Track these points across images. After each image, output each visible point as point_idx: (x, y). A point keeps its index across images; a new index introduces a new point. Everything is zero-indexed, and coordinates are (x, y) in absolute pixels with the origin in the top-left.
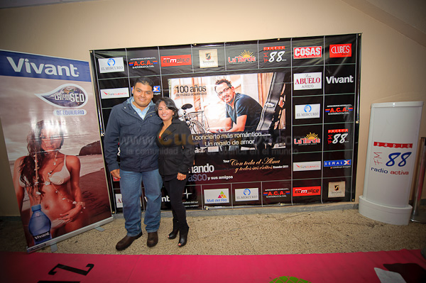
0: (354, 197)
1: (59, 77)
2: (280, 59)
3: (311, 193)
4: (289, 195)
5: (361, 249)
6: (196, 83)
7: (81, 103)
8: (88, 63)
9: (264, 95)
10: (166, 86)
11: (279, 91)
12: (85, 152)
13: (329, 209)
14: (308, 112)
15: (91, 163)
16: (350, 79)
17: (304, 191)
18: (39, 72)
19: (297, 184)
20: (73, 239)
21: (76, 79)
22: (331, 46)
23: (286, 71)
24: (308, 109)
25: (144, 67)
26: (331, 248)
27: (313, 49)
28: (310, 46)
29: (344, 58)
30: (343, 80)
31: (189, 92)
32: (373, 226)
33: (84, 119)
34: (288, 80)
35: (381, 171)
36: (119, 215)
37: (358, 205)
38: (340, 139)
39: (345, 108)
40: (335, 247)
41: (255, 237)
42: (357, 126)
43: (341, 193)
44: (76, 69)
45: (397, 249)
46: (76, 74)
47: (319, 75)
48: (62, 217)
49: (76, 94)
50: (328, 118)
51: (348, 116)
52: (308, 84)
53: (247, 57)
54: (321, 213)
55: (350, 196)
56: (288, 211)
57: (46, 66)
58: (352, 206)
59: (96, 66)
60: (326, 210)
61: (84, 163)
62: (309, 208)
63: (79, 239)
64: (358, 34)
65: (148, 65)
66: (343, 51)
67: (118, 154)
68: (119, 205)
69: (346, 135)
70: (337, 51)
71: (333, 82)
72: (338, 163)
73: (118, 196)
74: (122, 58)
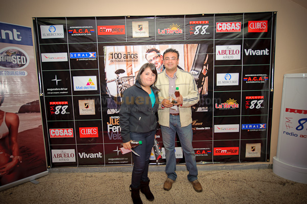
0: (268, 158)
1: (3, 41)
2: (204, 32)
3: (230, 153)
4: (210, 154)
6: (128, 51)
7: (22, 65)
8: (30, 29)
9: (189, 64)
10: (102, 53)
11: (202, 60)
12: (24, 110)
13: (246, 168)
14: (228, 80)
15: (29, 120)
16: (266, 52)
17: (224, 151)
19: (218, 145)
20: (8, 191)
21: (18, 43)
22: (249, 22)
23: (209, 44)
24: (228, 77)
25: (82, 35)
27: (233, 24)
28: (231, 21)
29: (260, 33)
30: (259, 53)
31: (122, 59)
32: (284, 184)
33: (25, 80)
34: (211, 50)
35: (292, 134)
36: (54, 169)
37: (272, 165)
38: (256, 105)
39: (261, 78)
40: (248, 202)
41: (176, 191)
42: (272, 94)
43: (258, 154)
44: (19, 33)
46: (18, 38)
47: (238, 47)
49: (18, 57)
50: (246, 86)
51: (264, 85)
52: (228, 55)
53: (174, 29)
54: (238, 172)
55: (265, 156)
56: (209, 169)
58: (267, 166)
59: (38, 32)
60: (244, 168)
61: (23, 120)
62: (228, 167)
63: (14, 191)
64: (274, 12)
65: (86, 33)
66: (260, 27)
67: (56, 113)
68: (55, 160)
69: (262, 101)
70: (254, 27)
71: (251, 54)
72: (254, 126)
73: (54, 152)
74: (62, 26)
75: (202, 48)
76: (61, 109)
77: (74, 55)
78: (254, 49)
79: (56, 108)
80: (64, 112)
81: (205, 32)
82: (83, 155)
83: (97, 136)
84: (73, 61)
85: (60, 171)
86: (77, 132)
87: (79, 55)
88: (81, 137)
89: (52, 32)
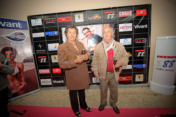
0: (147, 81)
1: (13, 28)
3: (127, 80)
5: (150, 107)
7: (23, 40)
8: (26, 22)
10: (60, 31)
12: (25, 61)
13: (136, 87)
14: (126, 42)
15: (29, 66)
16: (146, 26)
18: (3, 25)
20: (21, 99)
21: (21, 29)
22: (137, 10)
23: (115, 23)
24: (126, 40)
25: (51, 23)
26: (135, 106)
27: (128, 12)
29: (143, 16)
30: (142, 27)
32: (156, 95)
34: (116, 27)
35: (160, 69)
36: (42, 88)
37: (149, 85)
38: (141, 54)
39: (143, 40)
40: (137, 105)
42: (149, 48)
43: (142, 80)
44: (21, 24)
45: (167, 107)
47: (131, 24)
48: (16, 89)
49: (21, 36)
52: (126, 29)
53: (97, 17)
54: (132, 89)
55: (146, 81)
57: (7, 23)
58: (147, 85)
59: (30, 23)
60: (134, 87)
61: (26, 66)
62: (126, 86)
63: (24, 99)
64: (150, 4)
65: (52, 22)
66: (143, 13)
67: (41, 62)
68: (42, 84)
69: (144, 52)
70: (140, 13)
71: (138, 28)
72: (140, 66)
73: (42, 80)
74: (41, 19)
75: (112, 26)
76: (43, 60)
77: (47, 33)
78: (139, 25)
79: (41, 59)
80: (45, 61)
81: (113, 17)
82: (55, 82)
83: (61, 73)
84: (47, 36)
85: (45, 89)
86: (51, 71)
87: (50, 33)
88: (53, 73)
89: (37, 23)
